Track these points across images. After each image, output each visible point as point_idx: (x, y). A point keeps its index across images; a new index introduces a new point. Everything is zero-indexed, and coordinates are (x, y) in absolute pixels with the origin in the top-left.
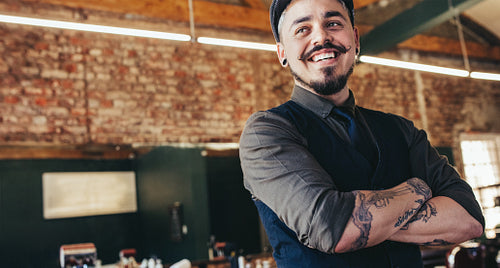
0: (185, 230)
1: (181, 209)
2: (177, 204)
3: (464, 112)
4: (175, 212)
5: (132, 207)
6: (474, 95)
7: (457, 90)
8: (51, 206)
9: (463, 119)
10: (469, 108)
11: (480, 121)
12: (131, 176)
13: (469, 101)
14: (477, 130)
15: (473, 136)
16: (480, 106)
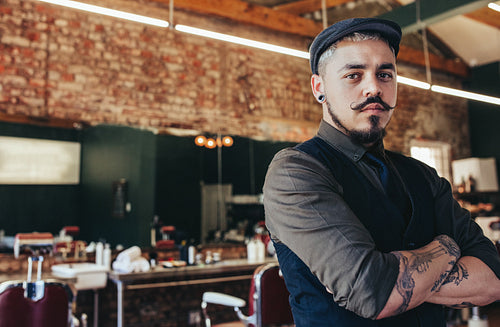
0: (128, 207)
1: (126, 186)
2: (123, 181)
3: (416, 119)
4: (120, 189)
5: (75, 179)
6: (426, 104)
7: (412, 97)
9: (414, 125)
10: (421, 115)
11: (430, 129)
12: (76, 147)
13: (421, 108)
14: (426, 138)
15: (422, 143)
16: (431, 115)
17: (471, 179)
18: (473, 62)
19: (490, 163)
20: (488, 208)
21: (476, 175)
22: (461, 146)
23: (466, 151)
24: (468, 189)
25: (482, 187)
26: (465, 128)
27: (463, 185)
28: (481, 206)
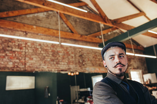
0: (49, 95)
1: (48, 88)
2: (47, 87)
3: (131, 63)
4: (47, 89)
5: (33, 87)
6: (133, 59)
8: (8, 86)
9: (131, 65)
11: (135, 66)
13: (132, 60)
14: (135, 69)
15: (134, 70)
16: (135, 62)
17: (149, 80)
18: (145, 46)
19: (154, 75)
20: (155, 88)
21: (150, 78)
22: (145, 70)
23: (146, 72)
24: (149, 83)
25: (153, 82)
26: (145, 65)
27: (147, 82)
28: (153, 88)
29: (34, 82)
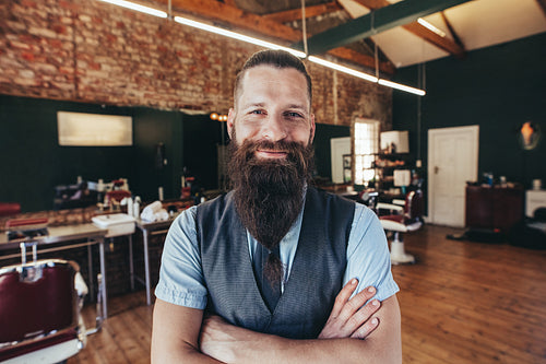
0: (165, 162)
1: (163, 147)
2: (161, 144)
3: (360, 104)
4: (159, 149)
5: (130, 143)
6: (366, 93)
7: (358, 88)
8: (65, 135)
9: (358, 109)
10: (363, 102)
11: (368, 111)
12: (129, 120)
13: (364, 96)
14: (365, 117)
15: (363, 120)
16: (369, 100)
17: (393, 145)
18: (398, 65)
19: (405, 134)
20: (402, 163)
21: (396, 142)
22: (387, 122)
23: (390, 125)
24: (390, 151)
25: (399, 150)
26: (390, 110)
27: (387, 149)
28: (397, 162)
29: (130, 129)
